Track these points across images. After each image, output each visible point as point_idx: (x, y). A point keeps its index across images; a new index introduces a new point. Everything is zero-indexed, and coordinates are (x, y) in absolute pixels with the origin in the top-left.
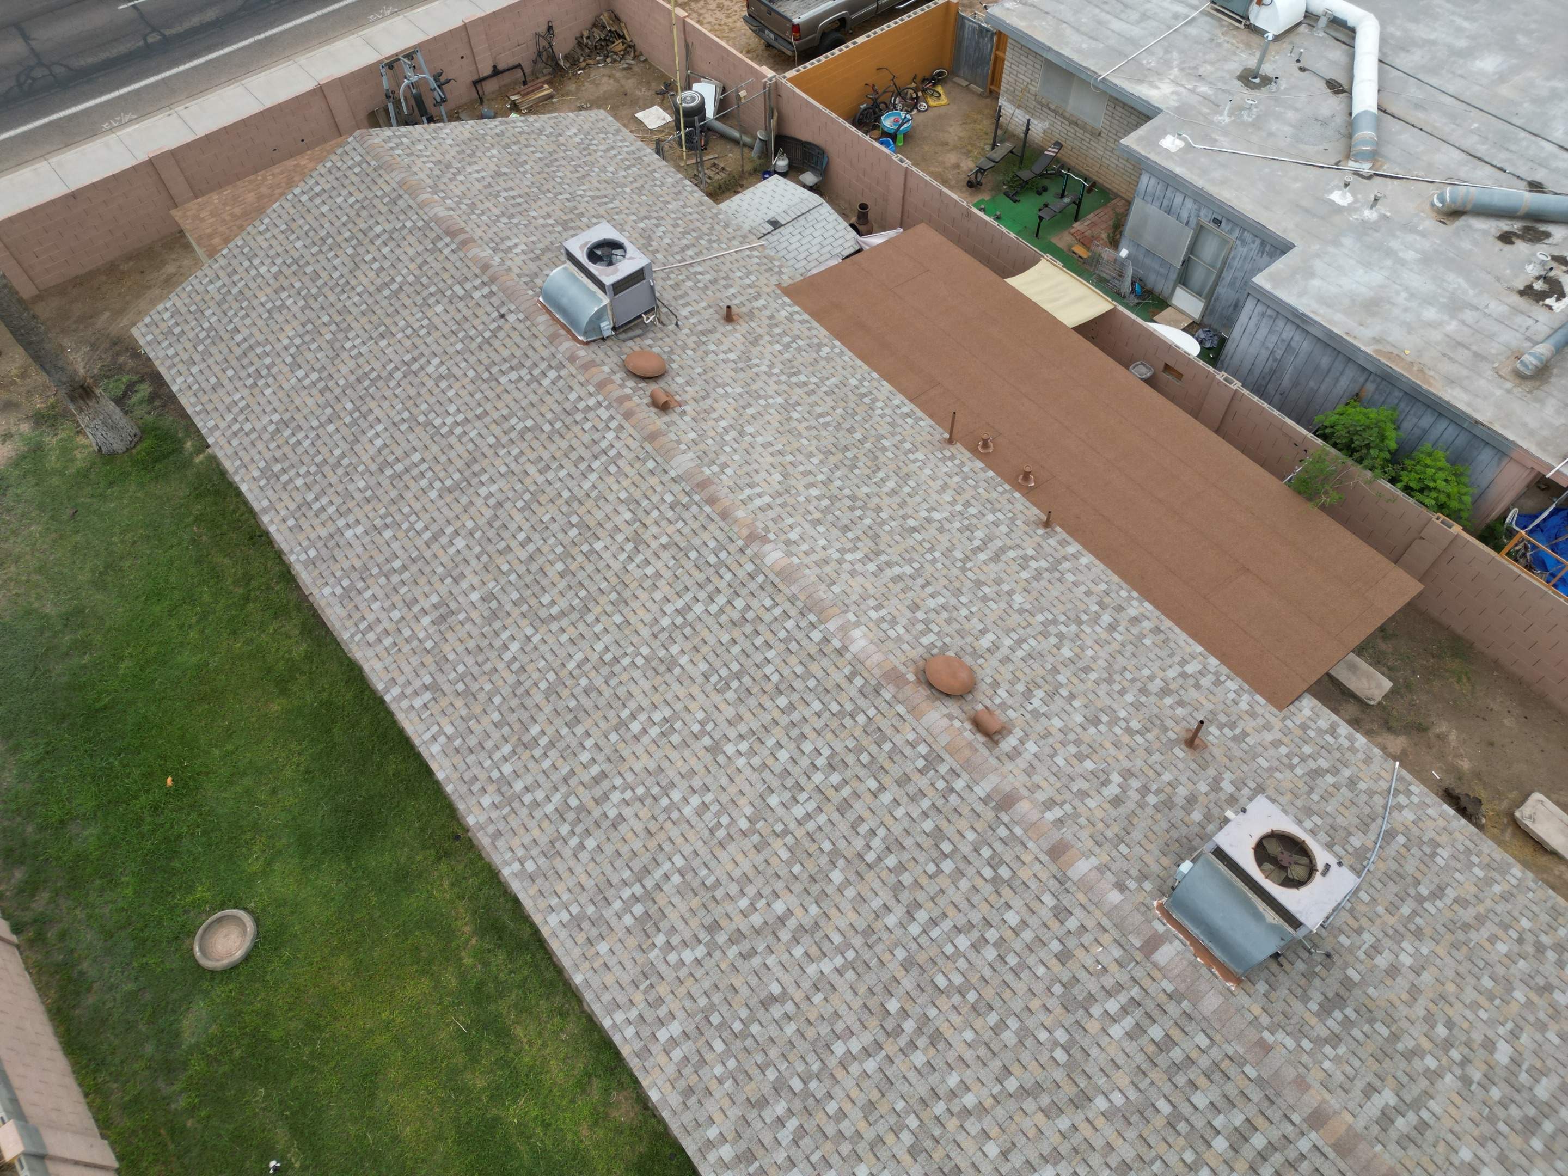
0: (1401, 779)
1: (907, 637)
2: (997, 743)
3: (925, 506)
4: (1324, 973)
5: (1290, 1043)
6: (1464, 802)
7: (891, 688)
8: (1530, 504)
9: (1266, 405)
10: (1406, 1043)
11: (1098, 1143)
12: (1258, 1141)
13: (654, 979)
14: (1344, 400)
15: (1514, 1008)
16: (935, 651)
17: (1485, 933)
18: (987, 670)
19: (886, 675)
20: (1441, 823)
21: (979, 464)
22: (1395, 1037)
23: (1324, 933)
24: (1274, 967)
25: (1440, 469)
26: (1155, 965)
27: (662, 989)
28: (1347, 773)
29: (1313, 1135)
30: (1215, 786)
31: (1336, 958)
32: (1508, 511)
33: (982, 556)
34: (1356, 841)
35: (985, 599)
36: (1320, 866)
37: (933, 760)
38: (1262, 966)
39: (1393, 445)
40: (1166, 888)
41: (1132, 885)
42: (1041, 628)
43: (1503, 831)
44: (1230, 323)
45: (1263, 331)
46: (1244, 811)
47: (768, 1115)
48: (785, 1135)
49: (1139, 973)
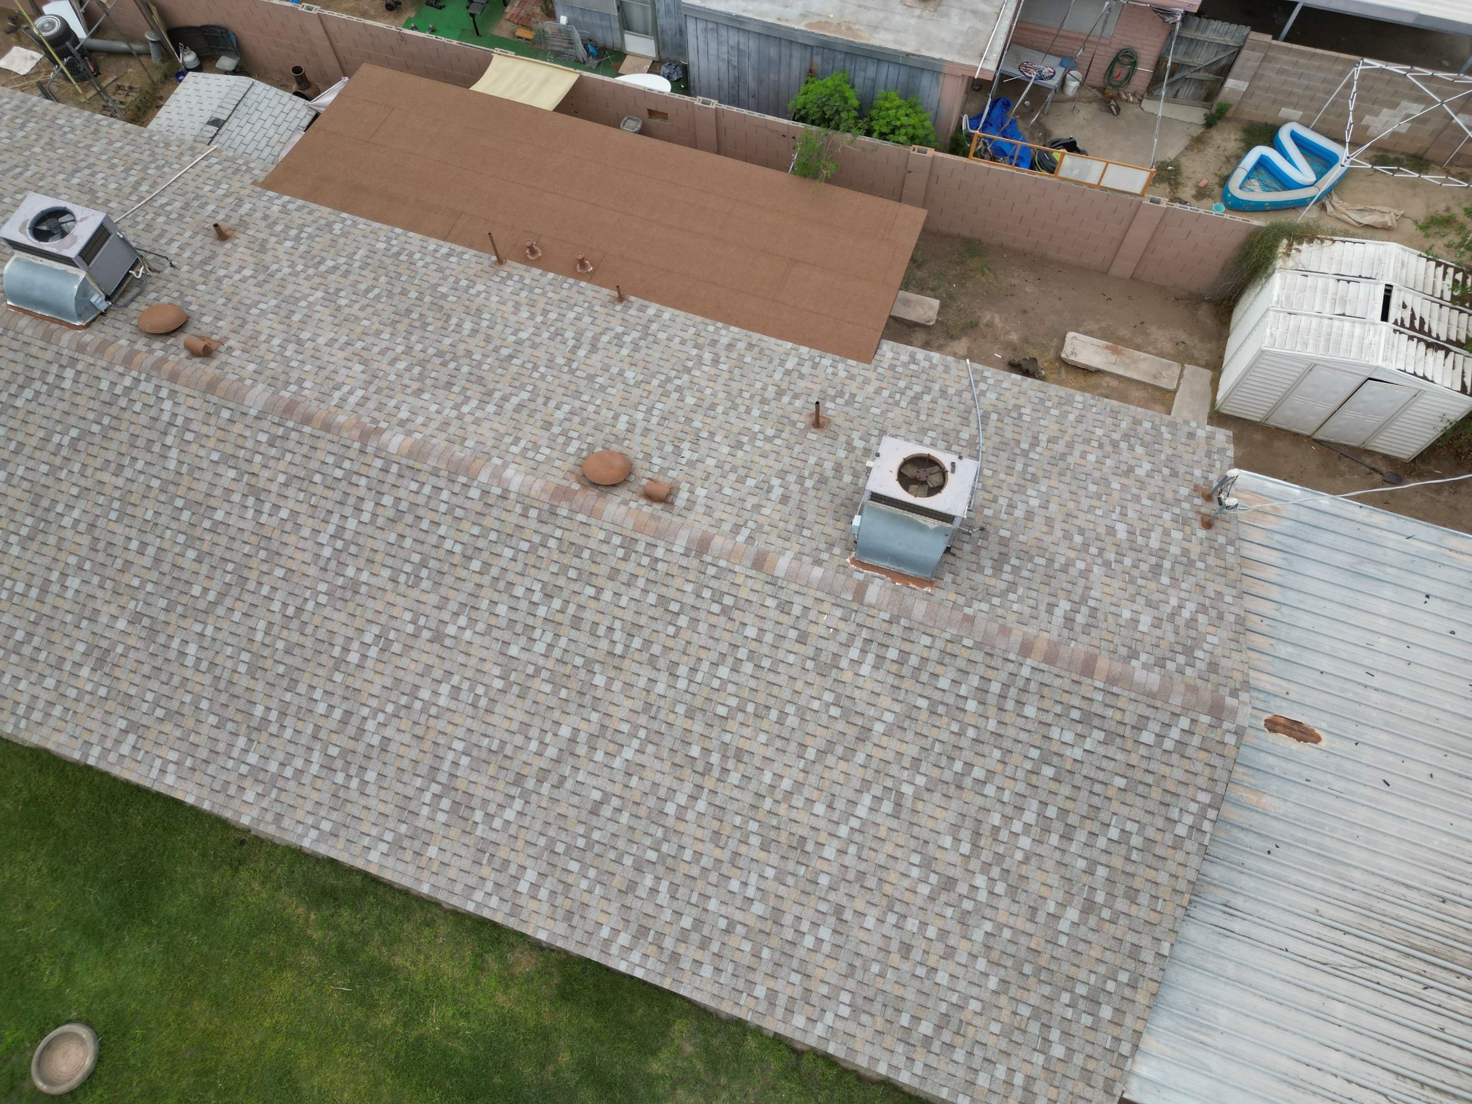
0: (975, 371)
1: (556, 454)
2: (672, 503)
3: (509, 331)
4: (985, 543)
5: (984, 606)
6: (1025, 365)
7: (564, 504)
8: (973, 106)
9: (745, 112)
10: (1060, 560)
11: (890, 756)
12: (995, 688)
13: (491, 849)
14: (803, 80)
15: (1116, 495)
16: (585, 454)
17: (1077, 453)
18: (635, 447)
19: (553, 496)
20: (1016, 389)
21: (537, 272)
22: (1051, 561)
23: (972, 515)
24: (950, 559)
25: (899, 107)
26: (869, 606)
27: (503, 853)
28: (936, 387)
29: (1029, 661)
30: (850, 448)
31: (988, 528)
32: (960, 120)
33: (582, 353)
34: (965, 435)
35: (603, 388)
36: (948, 467)
37: (629, 545)
38: (942, 563)
39: (855, 102)
40: (850, 545)
41: (825, 556)
42: (660, 390)
43: (1059, 373)
44: (682, 48)
45: (713, 46)
46: (878, 455)
47: (642, 892)
48: (663, 898)
49: (860, 618)
